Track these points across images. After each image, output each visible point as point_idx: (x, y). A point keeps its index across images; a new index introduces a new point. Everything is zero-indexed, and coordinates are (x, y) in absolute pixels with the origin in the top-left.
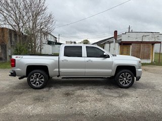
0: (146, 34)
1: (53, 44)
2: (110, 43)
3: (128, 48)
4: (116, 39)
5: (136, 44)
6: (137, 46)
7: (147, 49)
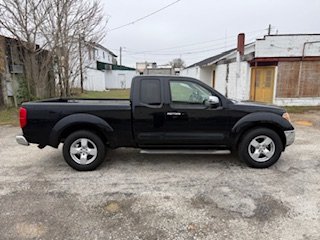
0: (311, 39)
1: (108, 69)
2: (227, 62)
3: (269, 73)
4: (241, 53)
5: (289, 64)
6: (290, 67)
7: (315, 73)
